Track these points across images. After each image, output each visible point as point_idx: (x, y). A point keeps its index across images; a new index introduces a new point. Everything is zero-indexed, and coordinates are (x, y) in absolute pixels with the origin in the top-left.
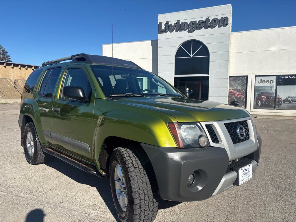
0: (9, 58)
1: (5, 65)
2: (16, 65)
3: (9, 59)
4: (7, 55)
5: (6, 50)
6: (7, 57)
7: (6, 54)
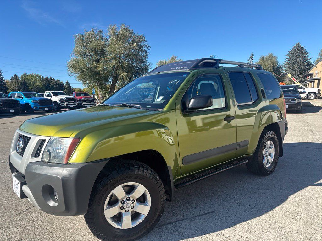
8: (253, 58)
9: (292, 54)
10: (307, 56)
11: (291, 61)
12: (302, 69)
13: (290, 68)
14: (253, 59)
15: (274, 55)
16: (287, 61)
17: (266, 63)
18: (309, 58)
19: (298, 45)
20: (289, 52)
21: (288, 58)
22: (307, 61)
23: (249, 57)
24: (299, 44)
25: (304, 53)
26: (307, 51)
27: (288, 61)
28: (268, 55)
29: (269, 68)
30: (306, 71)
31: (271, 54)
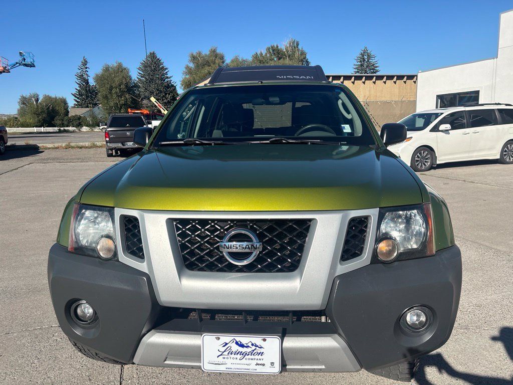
0: (376, 65)
1: (364, 79)
2: (390, 78)
3: (377, 67)
4: (374, 61)
5: (372, 53)
6: (373, 65)
7: (372, 61)
8: (87, 66)
9: (145, 67)
10: (166, 73)
11: (146, 78)
12: (161, 92)
13: (146, 89)
14: (86, 68)
15: (125, 65)
16: (140, 78)
17: (115, 77)
18: (169, 76)
19: (153, 55)
20: (142, 64)
21: (141, 72)
22: (166, 80)
23: (80, 64)
24: (154, 53)
25: (162, 69)
26: (165, 65)
27: (142, 77)
28: (115, 65)
29: (120, 86)
30: (166, 94)
31: (120, 63)
